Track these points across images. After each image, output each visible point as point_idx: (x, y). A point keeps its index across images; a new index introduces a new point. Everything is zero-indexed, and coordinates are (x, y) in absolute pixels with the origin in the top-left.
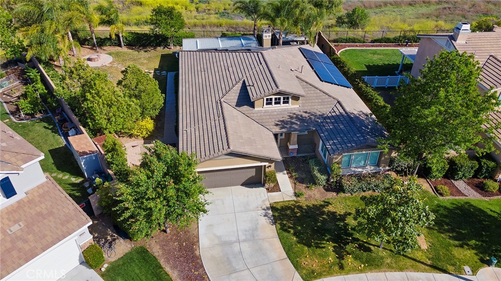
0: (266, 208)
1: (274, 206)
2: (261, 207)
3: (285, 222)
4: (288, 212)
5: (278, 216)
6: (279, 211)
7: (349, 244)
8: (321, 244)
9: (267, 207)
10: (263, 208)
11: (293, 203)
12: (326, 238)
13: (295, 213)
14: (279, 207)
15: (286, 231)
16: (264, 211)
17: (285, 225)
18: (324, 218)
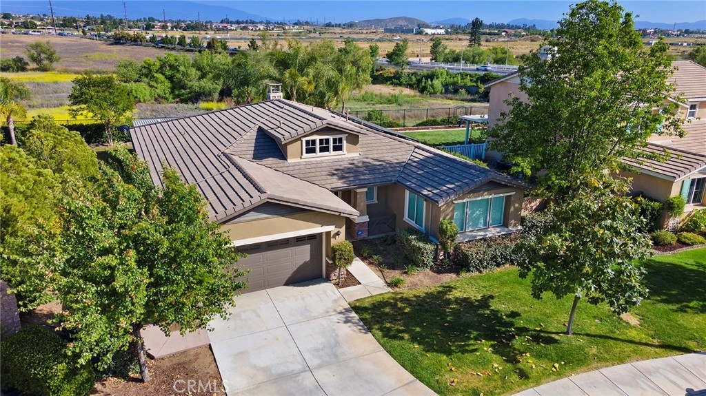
0: (343, 311)
1: (358, 304)
2: (335, 311)
3: (388, 325)
4: (387, 310)
5: (371, 318)
6: (370, 312)
7: (515, 338)
8: (469, 345)
9: (345, 309)
10: (339, 311)
11: (390, 295)
12: (472, 336)
13: (399, 309)
14: (366, 305)
15: (394, 337)
16: (341, 315)
17: (389, 329)
18: (454, 308)
